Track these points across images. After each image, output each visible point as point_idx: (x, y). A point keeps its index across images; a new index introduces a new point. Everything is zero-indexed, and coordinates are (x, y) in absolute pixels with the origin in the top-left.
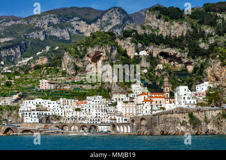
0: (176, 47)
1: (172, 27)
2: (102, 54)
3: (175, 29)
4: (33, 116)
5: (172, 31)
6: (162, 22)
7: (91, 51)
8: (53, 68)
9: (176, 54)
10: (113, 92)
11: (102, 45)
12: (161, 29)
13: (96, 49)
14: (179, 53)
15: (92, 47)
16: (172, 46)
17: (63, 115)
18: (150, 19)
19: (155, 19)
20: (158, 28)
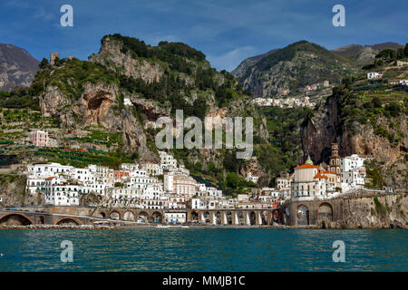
0: (154, 98)
1: (142, 67)
2: (108, 96)
3: (146, 72)
4: (71, 194)
5: (142, 74)
6: (129, 59)
7: (91, 90)
8: (12, 110)
9: (154, 108)
10: (141, 159)
11: (108, 82)
12: (128, 69)
13: (99, 87)
14: (157, 108)
15: (94, 83)
16: (147, 96)
17: (103, 194)
18: (112, 51)
19: (119, 52)
20: (123, 67)
